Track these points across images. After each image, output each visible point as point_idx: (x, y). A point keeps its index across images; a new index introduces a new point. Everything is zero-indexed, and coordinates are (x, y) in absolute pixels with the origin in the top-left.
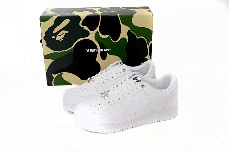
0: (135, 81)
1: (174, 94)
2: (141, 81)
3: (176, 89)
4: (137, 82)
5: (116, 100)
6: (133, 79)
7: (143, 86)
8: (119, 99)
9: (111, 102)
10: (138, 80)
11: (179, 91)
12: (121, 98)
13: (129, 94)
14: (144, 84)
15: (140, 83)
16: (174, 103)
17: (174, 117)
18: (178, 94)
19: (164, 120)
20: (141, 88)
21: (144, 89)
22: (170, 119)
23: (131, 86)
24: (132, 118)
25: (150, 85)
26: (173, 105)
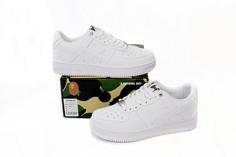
0: (153, 89)
1: (193, 105)
2: (159, 89)
3: (196, 99)
4: (155, 90)
5: (133, 108)
6: (151, 87)
7: (161, 95)
8: (136, 108)
9: (128, 110)
10: (156, 88)
11: (198, 101)
12: (138, 106)
13: (146, 103)
14: (162, 93)
15: (158, 92)
16: (194, 114)
17: (193, 128)
18: (198, 104)
19: (182, 131)
20: (159, 97)
21: (162, 98)
22: (189, 130)
23: (149, 94)
24: (149, 128)
25: (168, 94)
26: (193, 115)
